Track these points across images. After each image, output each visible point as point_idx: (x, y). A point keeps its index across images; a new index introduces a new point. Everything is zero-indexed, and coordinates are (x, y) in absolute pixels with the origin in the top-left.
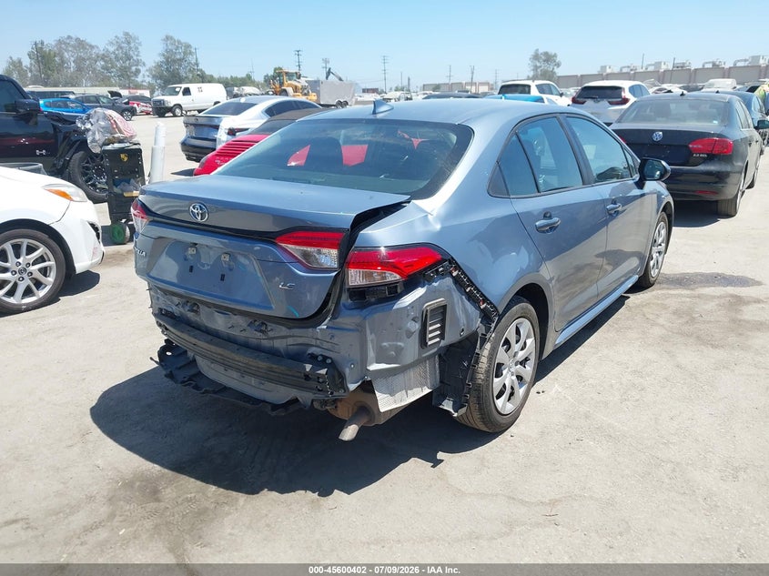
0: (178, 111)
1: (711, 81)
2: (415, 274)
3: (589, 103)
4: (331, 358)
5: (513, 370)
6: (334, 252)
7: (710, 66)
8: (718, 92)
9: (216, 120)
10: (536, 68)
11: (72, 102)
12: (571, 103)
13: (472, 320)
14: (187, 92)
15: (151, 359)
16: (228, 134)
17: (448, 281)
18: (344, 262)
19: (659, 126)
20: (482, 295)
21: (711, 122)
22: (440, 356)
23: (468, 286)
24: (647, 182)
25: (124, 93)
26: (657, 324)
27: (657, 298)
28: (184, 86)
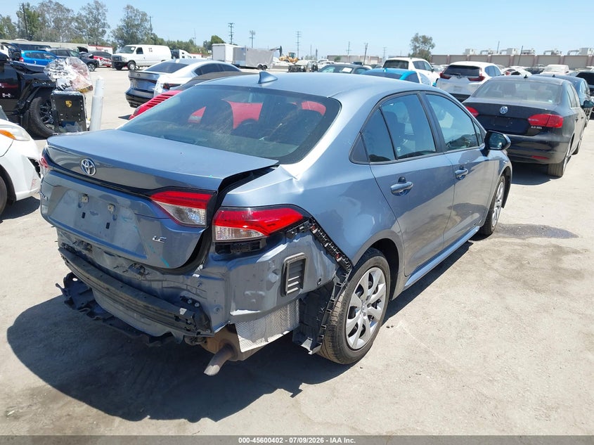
0: (132, 66)
1: (549, 65)
2: (277, 232)
3: (453, 78)
4: (199, 303)
5: (364, 311)
6: (202, 212)
7: (549, 54)
8: (554, 76)
9: (154, 76)
10: (415, 48)
11: (48, 54)
12: (439, 77)
13: (329, 272)
14: (140, 51)
15: (57, 285)
16: (164, 88)
17: (309, 238)
18: (211, 220)
19: (505, 101)
20: (339, 250)
21: (547, 101)
22: (300, 300)
23: (327, 242)
24: (491, 151)
25: (92, 49)
26: (493, 269)
27: (493, 244)
28: (138, 46)
